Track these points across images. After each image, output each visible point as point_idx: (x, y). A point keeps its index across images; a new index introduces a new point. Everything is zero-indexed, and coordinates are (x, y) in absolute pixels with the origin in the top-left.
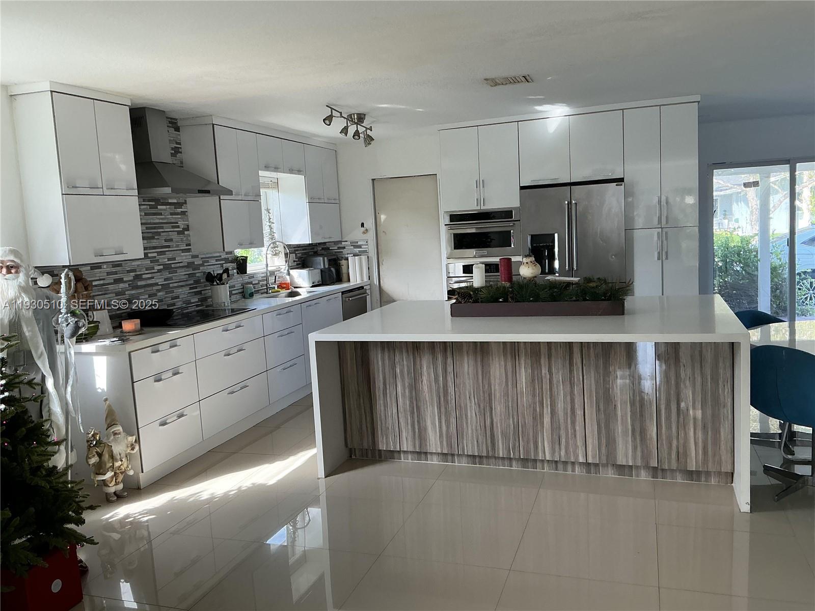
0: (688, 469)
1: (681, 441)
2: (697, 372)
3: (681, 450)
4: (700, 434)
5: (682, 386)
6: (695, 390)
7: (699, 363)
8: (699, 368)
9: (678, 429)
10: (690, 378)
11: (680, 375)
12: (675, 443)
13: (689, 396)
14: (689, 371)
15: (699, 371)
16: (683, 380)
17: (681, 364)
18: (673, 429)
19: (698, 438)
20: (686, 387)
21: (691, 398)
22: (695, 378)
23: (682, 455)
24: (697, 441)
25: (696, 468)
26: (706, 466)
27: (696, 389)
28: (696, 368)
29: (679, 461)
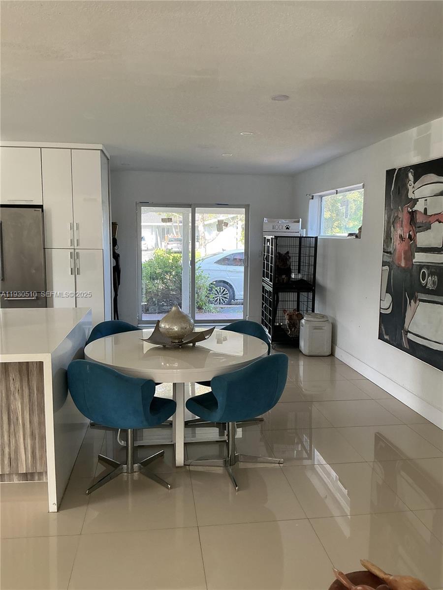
0: (19, 472)
1: (13, 448)
2: (25, 384)
3: (13, 456)
4: (29, 441)
5: (12, 398)
6: (23, 401)
7: (26, 376)
8: (26, 381)
9: (9, 436)
10: (19, 390)
11: (10, 388)
12: (7, 450)
13: (18, 407)
14: (18, 385)
15: (26, 383)
16: (12, 393)
17: (11, 378)
18: (5, 438)
19: (27, 444)
20: (15, 399)
21: (20, 409)
22: (23, 391)
23: (13, 461)
24: (26, 446)
25: (26, 471)
26: (34, 468)
27: (25, 401)
28: (24, 381)
29: (12, 466)
